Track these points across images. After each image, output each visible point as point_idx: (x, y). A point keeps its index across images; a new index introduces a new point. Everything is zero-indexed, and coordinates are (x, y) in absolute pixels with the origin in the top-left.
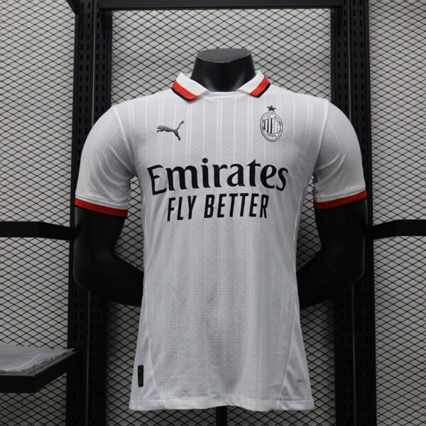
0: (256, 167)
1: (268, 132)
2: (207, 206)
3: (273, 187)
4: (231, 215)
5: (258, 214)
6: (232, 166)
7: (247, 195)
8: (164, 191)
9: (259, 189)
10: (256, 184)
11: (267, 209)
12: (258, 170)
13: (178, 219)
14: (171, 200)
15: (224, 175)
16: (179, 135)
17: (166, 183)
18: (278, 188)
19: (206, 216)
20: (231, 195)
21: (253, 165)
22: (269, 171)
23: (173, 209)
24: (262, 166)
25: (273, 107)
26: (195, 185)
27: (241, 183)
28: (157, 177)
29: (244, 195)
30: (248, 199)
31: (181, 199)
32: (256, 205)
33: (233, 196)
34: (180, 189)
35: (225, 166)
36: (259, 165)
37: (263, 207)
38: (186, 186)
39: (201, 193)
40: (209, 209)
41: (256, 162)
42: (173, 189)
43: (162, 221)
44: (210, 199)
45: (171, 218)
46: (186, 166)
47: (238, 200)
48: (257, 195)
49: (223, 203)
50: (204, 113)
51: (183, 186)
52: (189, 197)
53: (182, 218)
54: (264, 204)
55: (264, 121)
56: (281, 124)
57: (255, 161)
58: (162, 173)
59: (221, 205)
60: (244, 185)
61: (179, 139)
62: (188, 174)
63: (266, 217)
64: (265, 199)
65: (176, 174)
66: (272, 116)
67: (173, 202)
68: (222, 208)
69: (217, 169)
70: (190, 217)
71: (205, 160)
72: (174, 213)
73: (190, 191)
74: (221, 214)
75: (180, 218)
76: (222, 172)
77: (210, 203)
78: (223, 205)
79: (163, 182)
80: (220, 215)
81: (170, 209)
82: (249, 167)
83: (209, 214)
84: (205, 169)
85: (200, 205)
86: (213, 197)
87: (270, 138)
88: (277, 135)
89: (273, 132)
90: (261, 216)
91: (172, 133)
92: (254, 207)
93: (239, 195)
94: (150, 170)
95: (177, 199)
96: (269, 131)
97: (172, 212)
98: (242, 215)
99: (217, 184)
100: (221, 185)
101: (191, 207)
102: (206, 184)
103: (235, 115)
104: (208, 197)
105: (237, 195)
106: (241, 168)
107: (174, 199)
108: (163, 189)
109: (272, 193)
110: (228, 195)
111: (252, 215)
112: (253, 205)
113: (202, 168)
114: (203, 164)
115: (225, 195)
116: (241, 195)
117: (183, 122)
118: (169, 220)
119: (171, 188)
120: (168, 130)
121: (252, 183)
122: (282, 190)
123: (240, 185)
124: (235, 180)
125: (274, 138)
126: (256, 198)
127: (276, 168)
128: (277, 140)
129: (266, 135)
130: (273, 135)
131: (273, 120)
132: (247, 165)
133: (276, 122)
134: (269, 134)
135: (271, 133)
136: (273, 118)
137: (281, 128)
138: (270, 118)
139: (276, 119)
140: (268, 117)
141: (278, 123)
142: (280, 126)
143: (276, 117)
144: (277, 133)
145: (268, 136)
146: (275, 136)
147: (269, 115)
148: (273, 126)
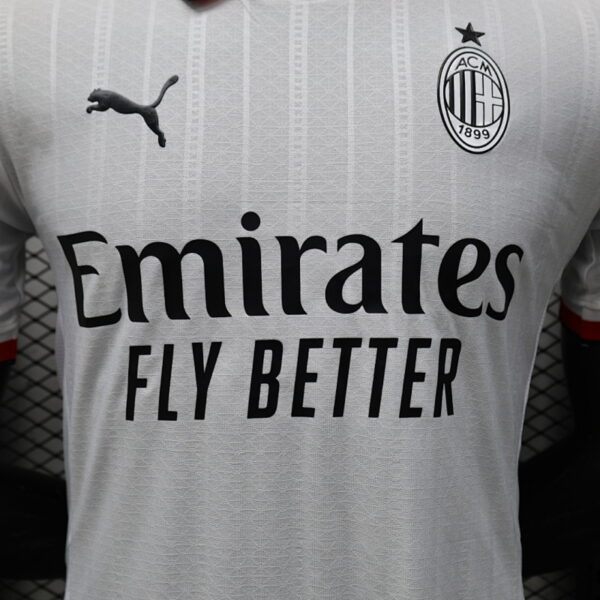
0: (426, 247)
1: (462, 119)
2: (257, 377)
3: (475, 313)
4: (339, 410)
5: (428, 407)
6: (342, 242)
7: (393, 342)
8: (114, 318)
9: (434, 320)
10: (424, 306)
11: (454, 384)
12: (431, 258)
13: (161, 417)
14: (137, 352)
15: (315, 270)
16: (162, 126)
17: (118, 295)
18: (491, 312)
19: (254, 412)
20: (338, 343)
21: (414, 241)
22: (469, 259)
23: (143, 383)
24: (446, 244)
25: (476, 29)
26: (216, 306)
27: (372, 300)
28: (90, 270)
29: (382, 345)
30: (396, 359)
31: (169, 350)
32: (421, 377)
33: (346, 345)
34: (165, 316)
35: (317, 243)
36: (434, 240)
37: (445, 380)
38: (188, 307)
39: (238, 333)
40: (265, 389)
41: (426, 231)
42: (144, 319)
43: (110, 415)
44: (268, 354)
45: (137, 410)
46: (187, 239)
47: (363, 360)
48: (426, 343)
49: (310, 369)
50: (247, 48)
51: (175, 308)
52: (197, 348)
53: (173, 416)
54: (447, 370)
55: (451, 80)
56: (502, 88)
57: (420, 225)
58: (104, 260)
59: (304, 377)
60: (383, 311)
61: (162, 142)
62: (193, 268)
63: (450, 412)
64: (450, 352)
65: (151, 267)
66: (476, 62)
67: (143, 359)
68: (308, 386)
69: (291, 251)
70: (200, 414)
71: (251, 221)
72: (147, 396)
73: (199, 325)
74: (306, 404)
75: (166, 414)
76: (309, 260)
77: (266, 369)
78: (313, 377)
79: (110, 289)
80: (300, 410)
81: (135, 382)
82: (400, 246)
83: (263, 403)
84: (251, 252)
85: (232, 373)
86: (276, 347)
87: (471, 141)
88: (492, 130)
89: (479, 122)
90: (437, 413)
91: (138, 118)
92: (416, 385)
93: (365, 344)
94: (68, 242)
95: (158, 353)
96: (468, 119)
97: (140, 392)
98: (374, 411)
99: (292, 304)
100: (305, 306)
101: (203, 377)
102: (254, 304)
103: (350, 58)
104: (261, 346)
105: (357, 342)
106: (372, 249)
107: (146, 350)
108: (110, 310)
109: (474, 331)
110: (328, 344)
111: (408, 411)
112: (412, 376)
113: (238, 247)
114: (245, 233)
115: (318, 343)
116: (374, 343)
117: (173, 80)
118: (130, 415)
119: (137, 314)
120: (124, 107)
121: (411, 303)
122: (500, 316)
123: (368, 310)
124: (352, 292)
125: (483, 142)
126: (421, 353)
127: (490, 247)
128: (494, 150)
129: (458, 130)
130: (481, 130)
131: (478, 76)
132: (395, 241)
133: (487, 81)
134: (466, 126)
135: (473, 123)
136: (478, 69)
137: (503, 106)
138: (469, 67)
139: (487, 73)
140: (460, 64)
141: (495, 88)
142: (503, 98)
143: (486, 64)
144: (493, 123)
145: (462, 136)
146: (488, 134)
147: (463, 59)
148: (478, 98)
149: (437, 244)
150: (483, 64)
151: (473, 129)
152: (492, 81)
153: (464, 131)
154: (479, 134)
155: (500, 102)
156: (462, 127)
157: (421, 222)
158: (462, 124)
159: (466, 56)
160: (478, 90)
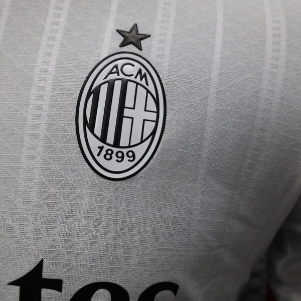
1: (103, 139)
21: (32, 285)
36: (56, 285)
41: (46, 274)
55: (95, 93)
56: (160, 99)
57: (40, 266)
66: (132, 70)
87: (113, 165)
88: (139, 151)
89: (124, 142)
96: (110, 139)
125: (126, 166)
127: (129, 292)
128: (139, 175)
129: (95, 151)
130: (125, 151)
131: (131, 87)
132: (12, 284)
133: (142, 92)
134: (106, 147)
135: (117, 143)
136: (132, 78)
137: (157, 122)
138: (122, 76)
139: (143, 82)
140: (111, 73)
141: (151, 100)
142: (158, 112)
143: (144, 71)
144: (142, 141)
145: (100, 159)
146: (134, 156)
147: (116, 67)
148: (127, 112)
149: (59, 289)
150: (140, 72)
151: (115, 150)
152: (148, 91)
153: (104, 152)
154: (123, 157)
155: (153, 116)
156: (101, 148)
157: (41, 263)
158: (101, 144)
159: (120, 63)
160: (129, 102)
